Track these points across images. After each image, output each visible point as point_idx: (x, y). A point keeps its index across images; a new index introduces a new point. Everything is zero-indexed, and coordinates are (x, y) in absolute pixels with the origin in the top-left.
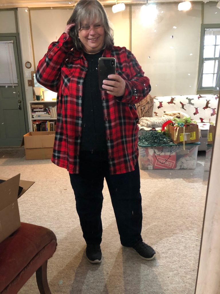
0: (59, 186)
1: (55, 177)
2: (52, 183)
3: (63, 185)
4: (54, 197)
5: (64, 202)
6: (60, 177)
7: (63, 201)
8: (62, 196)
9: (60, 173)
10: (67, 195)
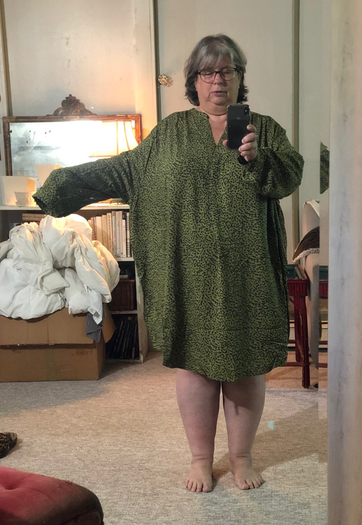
0: (78, 448)
1: (67, 426)
2: (58, 441)
3: (89, 445)
4: (62, 470)
5: (90, 482)
6: (81, 426)
7: (87, 480)
8: (86, 470)
9: (79, 417)
10: (99, 468)
